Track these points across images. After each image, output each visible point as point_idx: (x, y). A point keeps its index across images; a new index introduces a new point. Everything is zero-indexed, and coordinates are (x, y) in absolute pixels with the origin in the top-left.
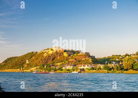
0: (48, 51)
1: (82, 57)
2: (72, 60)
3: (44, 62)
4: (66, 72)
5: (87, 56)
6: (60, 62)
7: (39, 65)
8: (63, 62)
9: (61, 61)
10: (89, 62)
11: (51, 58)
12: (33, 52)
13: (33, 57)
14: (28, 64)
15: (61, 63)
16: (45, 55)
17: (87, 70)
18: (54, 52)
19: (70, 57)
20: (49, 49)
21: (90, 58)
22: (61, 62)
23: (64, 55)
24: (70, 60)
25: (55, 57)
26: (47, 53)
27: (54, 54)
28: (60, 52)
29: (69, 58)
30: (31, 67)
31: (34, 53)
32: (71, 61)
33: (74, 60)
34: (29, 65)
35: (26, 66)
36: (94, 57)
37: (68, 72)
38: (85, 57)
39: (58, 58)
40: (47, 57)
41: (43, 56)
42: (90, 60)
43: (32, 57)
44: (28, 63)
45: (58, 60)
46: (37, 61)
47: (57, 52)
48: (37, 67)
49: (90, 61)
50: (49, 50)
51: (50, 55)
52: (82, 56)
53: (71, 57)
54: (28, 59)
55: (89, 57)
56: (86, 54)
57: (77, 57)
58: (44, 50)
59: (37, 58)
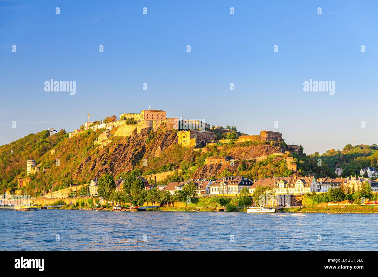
0: (110, 128)
1: (256, 152)
2: (215, 162)
3: (98, 167)
4: (214, 210)
5: (277, 145)
6: (165, 170)
7: (81, 180)
8: (180, 171)
9: (168, 165)
10: (286, 168)
11: (129, 156)
12: (48, 134)
13: (53, 151)
14: (33, 178)
15: (169, 173)
16: (102, 141)
17: (308, 202)
18: (139, 132)
19: (204, 150)
20: (114, 119)
21: (288, 152)
22: (170, 170)
23: (179, 142)
24: (207, 162)
25: (144, 150)
26: (110, 135)
27: (141, 137)
28: (164, 130)
29: (199, 154)
30: (48, 187)
31: (52, 134)
32: (212, 166)
33: (223, 161)
34: (38, 181)
35: (25, 183)
36: (301, 149)
37: (222, 210)
38: (268, 151)
39: (158, 153)
40: (111, 151)
41: (92, 146)
42: (289, 160)
43: (46, 150)
44: (34, 172)
45: (157, 161)
46: (71, 164)
47: (151, 128)
48: (74, 189)
49: (290, 167)
50: (116, 124)
51: (125, 142)
52: (255, 144)
53: (209, 149)
54: (32, 159)
55: (283, 152)
56: (269, 138)
57: (234, 150)
58: (95, 123)
59: (69, 156)
